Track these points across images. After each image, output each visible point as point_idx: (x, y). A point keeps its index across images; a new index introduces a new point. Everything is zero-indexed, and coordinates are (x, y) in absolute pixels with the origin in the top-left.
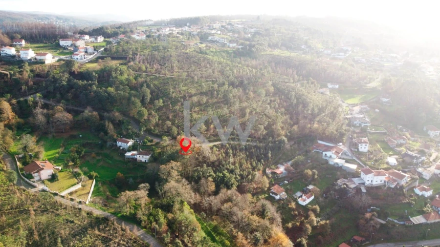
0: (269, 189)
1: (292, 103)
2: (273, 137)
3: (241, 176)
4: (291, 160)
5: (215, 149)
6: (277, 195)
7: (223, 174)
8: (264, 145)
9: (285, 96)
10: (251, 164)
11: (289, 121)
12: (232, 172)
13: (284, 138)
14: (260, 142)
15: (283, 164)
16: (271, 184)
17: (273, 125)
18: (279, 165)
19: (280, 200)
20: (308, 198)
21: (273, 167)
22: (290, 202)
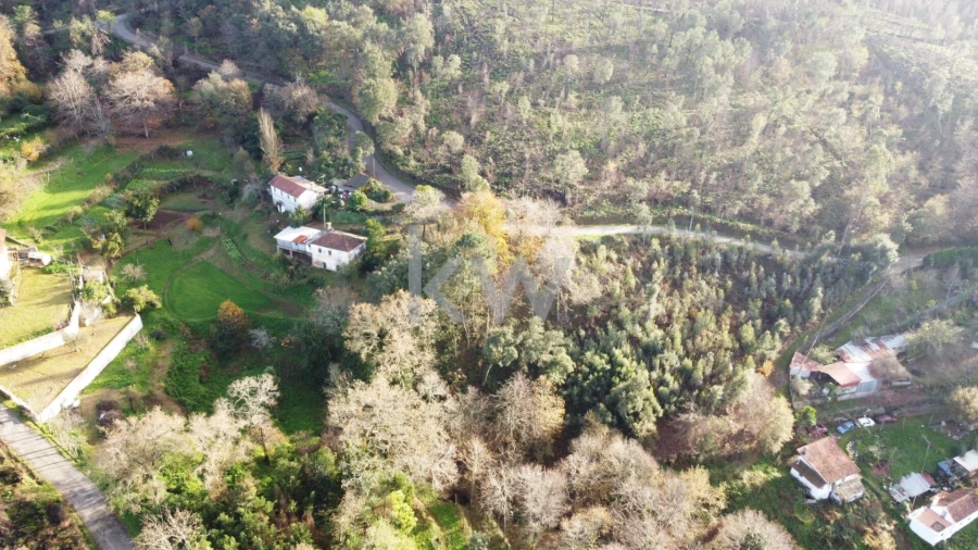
0: (791, 448)
1: (934, 108)
2: (840, 230)
3: (685, 375)
4: (902, 330)
5: (603, 251)
6: (820, 482)
7: (612, 361)
8: (801, 256)
10: (735, 330)
11: (913, 173)
12: (647, 354)
13: (886, 241)
14: (787, 243)
15: (864, 345)
16: (803, 431)
17: (848, 182)
18: (848, 348)
19: (829, 502)
20: (958, 517)
21: (822, 352)
22: (871, 521)
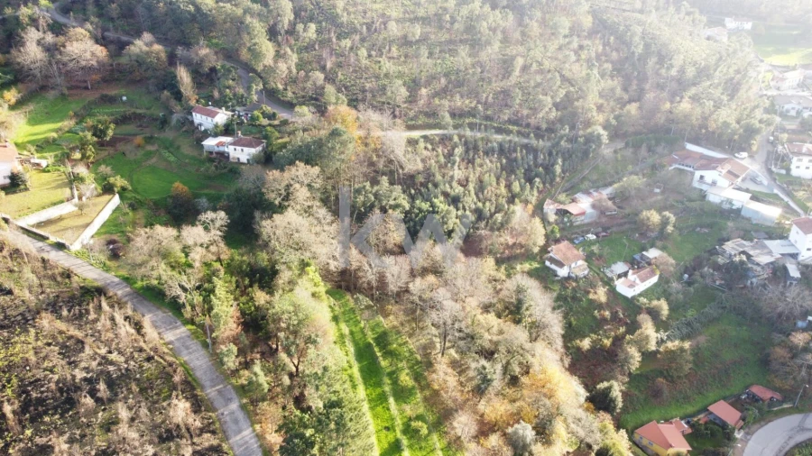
0: (544, 250)
1: (633, 53)
2: (573, 127)
3: (479, 214)
4: (610, 184)
5: (422, 144)
6: (561, 265)
7: (432, 205)
8: (549, 144)
9: (616, 38)
10: (509, 186)
11: (619, 91)
12: (455, 201)
13: (602, 131)
14: (538, 136)
15: (587, 193)
16: (551, 239)
17: (577, 100)
18: (579, 196)
19: (569, 278)
20: (643, 280)
21: (562, 197)
22: (594, 286)
